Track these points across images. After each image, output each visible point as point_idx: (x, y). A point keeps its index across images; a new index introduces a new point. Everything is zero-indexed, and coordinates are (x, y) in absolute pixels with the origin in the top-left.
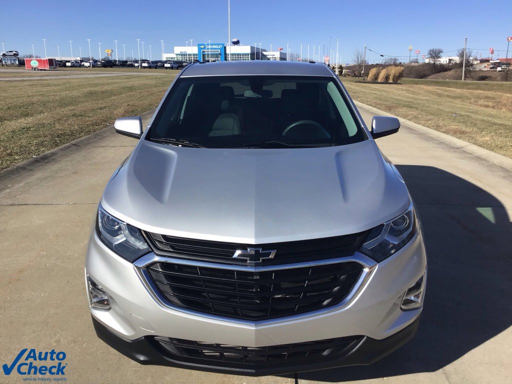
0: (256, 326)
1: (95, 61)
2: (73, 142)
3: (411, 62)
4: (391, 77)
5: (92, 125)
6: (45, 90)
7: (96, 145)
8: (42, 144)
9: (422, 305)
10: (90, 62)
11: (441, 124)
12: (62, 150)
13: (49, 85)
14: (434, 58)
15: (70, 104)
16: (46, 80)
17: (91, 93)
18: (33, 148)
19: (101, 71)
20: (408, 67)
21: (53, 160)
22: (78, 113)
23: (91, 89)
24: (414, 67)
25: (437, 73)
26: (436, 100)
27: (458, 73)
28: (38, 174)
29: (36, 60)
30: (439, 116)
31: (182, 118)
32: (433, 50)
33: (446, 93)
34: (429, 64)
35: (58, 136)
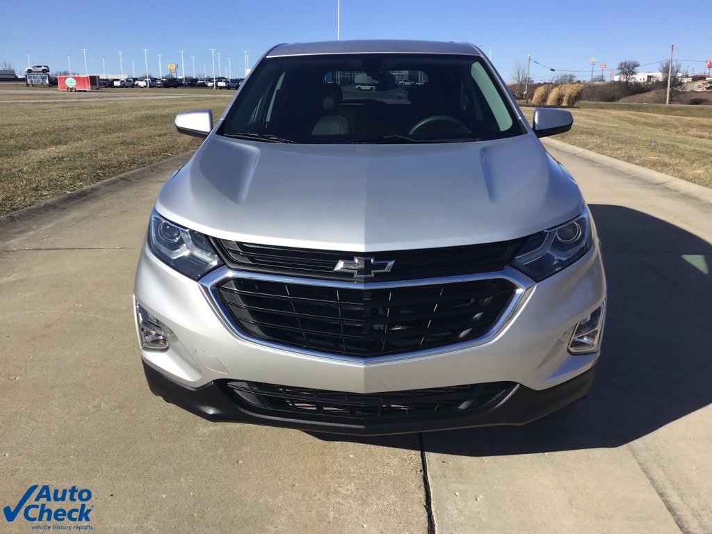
0: (365, 364)
1: (154, 80)
2: (121, 175)
3: (594, 80)
4: (565, 99)
5: (148, 155)
6: (84, 113)
7: (153, 179)
8: (79, 177)
9: (599, 350)
10: (146, 81)
11: (634, 153)
12: (107, 185)
13: (90, 108)
14: (627, 75)
15: (119, 129)
16: (85, 102)
17: (147, 117)
18: (66, 182)
19: (161, 92)
20: (590, 86)
21: (94, 197)
22: (128, 140)
23: (147, 112)
24: (598, 86)
25: (631, 95)
26: (628, 128)
27: (660, 95)
28: (73, 214)
29: (73, 78)
30: (632, 145)
31: (268, 119)
32: (625, 63)
33: (643, 120)
34: (619, 82)
35: (101, 168)
